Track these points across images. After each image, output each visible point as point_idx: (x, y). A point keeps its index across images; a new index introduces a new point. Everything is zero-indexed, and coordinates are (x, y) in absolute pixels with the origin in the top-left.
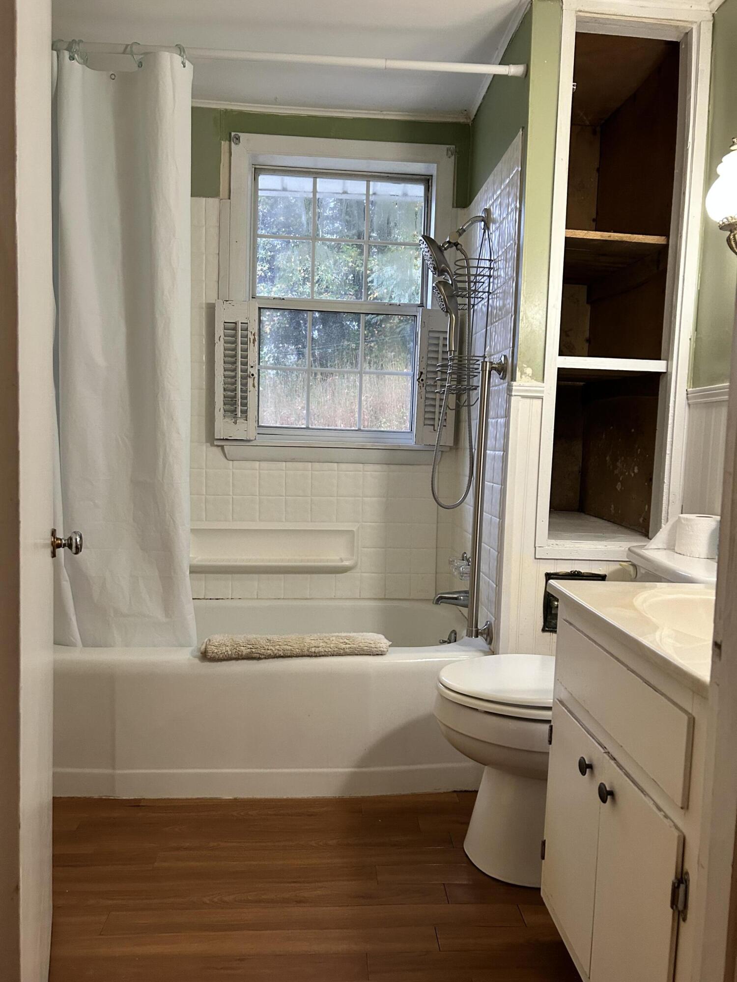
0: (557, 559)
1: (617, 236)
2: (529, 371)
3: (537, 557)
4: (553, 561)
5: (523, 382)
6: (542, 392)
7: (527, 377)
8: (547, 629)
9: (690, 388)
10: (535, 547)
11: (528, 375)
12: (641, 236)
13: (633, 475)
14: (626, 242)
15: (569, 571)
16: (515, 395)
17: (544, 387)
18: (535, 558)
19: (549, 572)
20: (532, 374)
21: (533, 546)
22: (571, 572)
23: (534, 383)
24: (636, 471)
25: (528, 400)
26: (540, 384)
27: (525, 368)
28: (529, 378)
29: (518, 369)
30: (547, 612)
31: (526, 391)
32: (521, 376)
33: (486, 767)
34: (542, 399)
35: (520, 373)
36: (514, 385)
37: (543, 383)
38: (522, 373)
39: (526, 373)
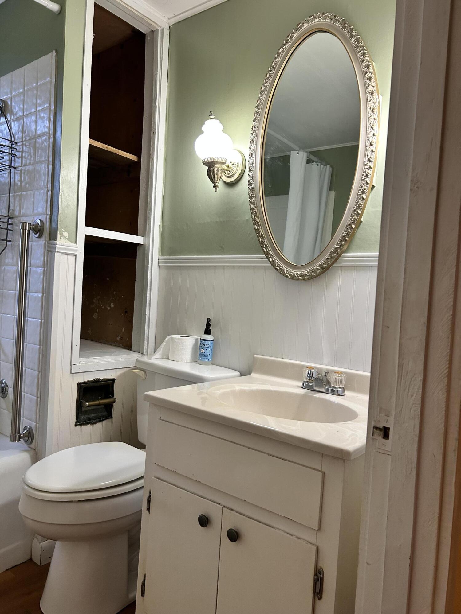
0: (85, 372)
1: (111, 149)
2: (66, 234)
3: (73, 372)
4: (83, 373)
5: (62, 242)
6: (76, 251)
7: (65, 239)
8: (78, 423)
9: (159, 256)
10: (71, 365)
11: (66, 238)
12: (124, 153)
13: (109, 308)
14: (116, 154)
15: (93, 379)
16: (58, 252)
17: (77, 248)
18: (71, 373)
19: (80, 382)
20: (68, 237)
21: (70, 365)
22: (94, 379)
23: (70, 243)
24: (112, 305)
25: (66, 256)
26: (74, 245)
27: (63, 232)
28: (66, 239)
29: (58, 232)
30: (79, 411)
31: (66, 249)
32: (61, 238)
33: (57, 542)
34: (76, 256)
35: (60, 235)
36: (57, 244)
37: (76, 244)
38: (62, 235)
39: (64, 236)
